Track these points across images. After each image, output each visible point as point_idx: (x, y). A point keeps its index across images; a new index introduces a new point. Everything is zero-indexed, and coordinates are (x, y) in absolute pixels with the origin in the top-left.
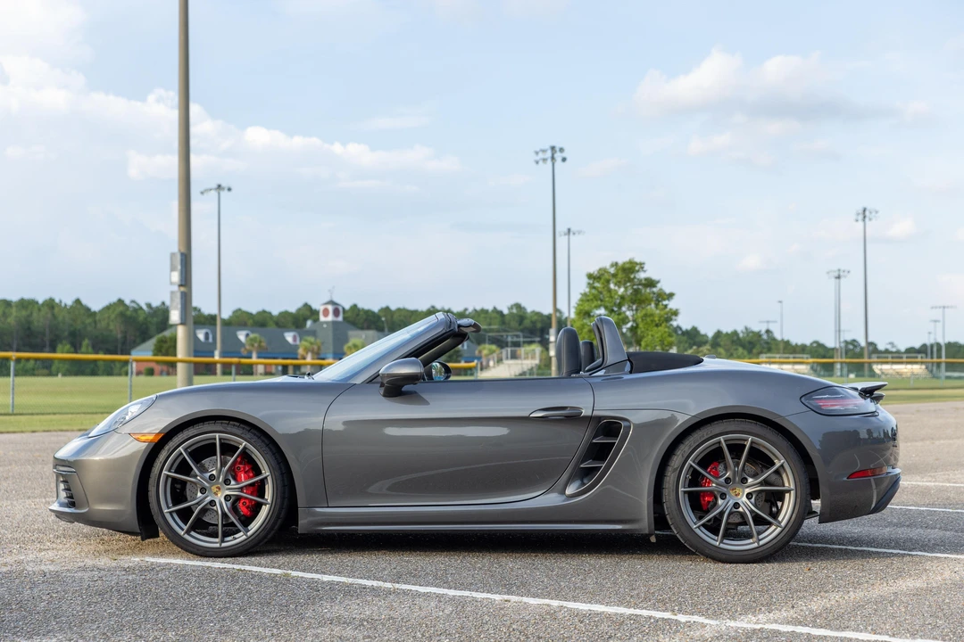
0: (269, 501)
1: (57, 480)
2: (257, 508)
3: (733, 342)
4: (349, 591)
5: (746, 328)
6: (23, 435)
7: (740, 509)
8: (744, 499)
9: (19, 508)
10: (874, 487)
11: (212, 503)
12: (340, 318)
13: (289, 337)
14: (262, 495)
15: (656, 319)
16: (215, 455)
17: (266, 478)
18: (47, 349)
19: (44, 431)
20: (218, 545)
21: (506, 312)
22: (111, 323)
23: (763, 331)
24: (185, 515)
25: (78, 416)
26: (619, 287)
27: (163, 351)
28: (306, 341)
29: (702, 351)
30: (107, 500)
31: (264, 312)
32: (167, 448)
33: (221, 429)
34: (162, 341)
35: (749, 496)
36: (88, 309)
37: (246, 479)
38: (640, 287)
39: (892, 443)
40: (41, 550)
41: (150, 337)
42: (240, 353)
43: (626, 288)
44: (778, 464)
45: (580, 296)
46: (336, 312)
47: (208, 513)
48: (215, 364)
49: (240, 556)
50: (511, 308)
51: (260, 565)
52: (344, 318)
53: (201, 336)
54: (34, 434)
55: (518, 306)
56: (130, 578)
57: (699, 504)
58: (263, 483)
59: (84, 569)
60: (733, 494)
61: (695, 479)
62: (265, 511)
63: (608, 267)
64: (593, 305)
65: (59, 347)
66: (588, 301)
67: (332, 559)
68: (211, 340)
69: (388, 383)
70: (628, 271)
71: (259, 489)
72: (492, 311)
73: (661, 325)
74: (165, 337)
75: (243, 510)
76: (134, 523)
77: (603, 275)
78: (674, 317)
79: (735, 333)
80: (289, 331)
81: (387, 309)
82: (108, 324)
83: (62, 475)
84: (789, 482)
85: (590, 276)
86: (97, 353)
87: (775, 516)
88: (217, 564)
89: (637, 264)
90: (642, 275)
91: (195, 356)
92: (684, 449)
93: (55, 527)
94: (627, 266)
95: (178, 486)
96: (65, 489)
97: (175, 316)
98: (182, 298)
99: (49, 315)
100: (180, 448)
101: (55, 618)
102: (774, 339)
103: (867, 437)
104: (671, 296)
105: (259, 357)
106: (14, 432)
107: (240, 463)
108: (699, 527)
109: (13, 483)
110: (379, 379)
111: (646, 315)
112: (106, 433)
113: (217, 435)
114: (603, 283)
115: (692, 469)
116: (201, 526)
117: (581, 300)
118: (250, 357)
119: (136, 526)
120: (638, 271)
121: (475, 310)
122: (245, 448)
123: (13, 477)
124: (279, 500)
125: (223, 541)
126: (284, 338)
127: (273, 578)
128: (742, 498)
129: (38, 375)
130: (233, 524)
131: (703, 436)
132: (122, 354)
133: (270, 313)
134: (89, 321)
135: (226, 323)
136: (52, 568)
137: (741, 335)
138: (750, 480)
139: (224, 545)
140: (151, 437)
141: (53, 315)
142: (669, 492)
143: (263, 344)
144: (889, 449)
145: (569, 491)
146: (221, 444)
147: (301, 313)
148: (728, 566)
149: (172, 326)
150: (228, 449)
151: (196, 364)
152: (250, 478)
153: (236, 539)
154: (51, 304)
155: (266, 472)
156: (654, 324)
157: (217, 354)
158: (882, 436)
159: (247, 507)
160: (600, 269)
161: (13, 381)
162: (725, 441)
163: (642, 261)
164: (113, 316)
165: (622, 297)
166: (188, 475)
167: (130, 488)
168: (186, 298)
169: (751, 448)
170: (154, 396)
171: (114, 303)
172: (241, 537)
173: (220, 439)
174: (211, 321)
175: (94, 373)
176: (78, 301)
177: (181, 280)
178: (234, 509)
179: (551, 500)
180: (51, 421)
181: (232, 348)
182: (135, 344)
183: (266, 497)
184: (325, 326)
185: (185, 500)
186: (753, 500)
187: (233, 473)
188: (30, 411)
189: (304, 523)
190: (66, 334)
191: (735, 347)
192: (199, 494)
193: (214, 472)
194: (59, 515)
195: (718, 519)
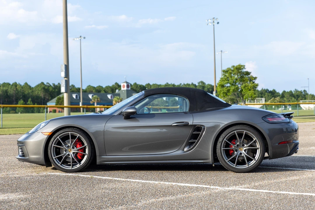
0: (87, 154)
1: (18, 148)
2: (83, 156)
3: (290, 95)
4: (110, 181)
5: (296, 90)
6: (6, 135)
7: (242, 155)
8: (244, 152)
9: (6, 159)
10: (288, 147)
11: (69, 155)
12: (130, 89)
13: (109, 96)
14: (85, 152)
15: (249, 88)
16: (69, 139)
17: (86, 146)
18: (14, 103)
19: (14, 134)
20: (71, 169)
21: (197, 85)
22: (39, 92)
23: (303, 91)
24: (60, 159)
25: (26, 128)
26: (235, 75)
27: (60, 102)
28: (116, 98)
29: (276, 100)
30: (35, 154)
31: (100, 86)
32: (53, 137)
33: (71, 130)
34: (59, 99)
35: (245, 150)
36: (30, 87)
37: (79, 147)
38: (244, 75)
39: (295, 133)
40: (14, 171)
41: (55, 97)
42: (90, 103)
43: (238, 75)
44: (254, 139)
45: (220, 79)
46: (128, 86)
47: (68, 158)
48: (80, 108)
49: (78, 172)
50: (199, 83)
51: (84, 174)
52: (131, 88)
53: (74, 96)
54: (10, 135)
55: (202, 82)
56: (42, 178)
57: (228, 153)
58: (85, 148)
59: (28, 176)
60: (240, 150)
61: (227, 145)
62: (86, 157)
63: (231, 68)
64: (225, 82)
65: (19, 102)
66: (223, 81)
67: (107, 173)
68: (78, 98)
69: (125, 114)
70: (239, 69)
71: (84, 150)
72: (191, 84)
73: (251, 90)
74: (60, 97)
75: (79, 157)
76: (43, 161)
77: (229, 70)
78: (257, 87)
79: (291, 92)
80: (109, 94)
81: (149, 84)
82: (38, 92)
83: (20, 147)
84: (258, 145)
85: (224, 71)
86: (34, 104)
87: (254, 157)
88: (70, 174)
89: (242, 66)
90: (244, 70)
91: (71, 105)
92: (223, 135)
93: (18, 165)
94: (238, 67)
95: (58, 150)
96: (21, 151)
97: (63, 90)
98: (65, 82)
99: (15, 89)
100: (58, 137)
101: (19, 188)
102: (307, 94)
103: (286, 131)
104: (255, 78)
105: (97, 104)
106: (3, 135)
107: (78, 142)
108: (228, 161)
109: (4, 152)
110: (122, 114)
111: (245, 86)
112: (33, 133)
113: (70, 133)
114: (229, 74)
115: (226, 142)
116: (65, 162)
117: (220, 81)
118: (94, 105)
119: (44, 163)
120: (242, 69)
121: (184, 84)
122: (79, 137)
123: (4, 150)
124: (90, 153)
125: (72, 167)
126: (107, 97)
127: (87, 178)
128: (243, 151)
129: (11, 113)
130: (76, 162)
131: (229, 131)
132: (43, 105)
133: (102, 87)
134: (30, 91)
135: (85, 92)
136: (18, 176)
137: (293, 93)
138: (245, 145)
139: (73, 168)
140: (48, 134)
141: (16, 89)
142: (218, 150)
143: (99, 99)
144: (294, 135)
145: (185, 150)
146: (71, 135)
147: (114, 86)
148: (238, 174)
149: (63, 93)
150: (73, 137)
151: (71, 108)
152: (81, 146)
153: (77, 166)
154: (15, 85)
155: (86, 144)
156: (248, 89)
157: (81, 104)
158: (291, 130)
159: (80, 156)
160: (228, 68)
161: (2, 115)
162: (237, 132)
163: (244, 65)
164: (40, 89)
165: (236, 79)
166: (61, 146)
167: (42, 150)
168: (67, 82)
169: (245, 134)
170: (49, 120)
171: (40, 84)
172: (78, 166)
173: (71, 134)
174: (78, 90)
175: (33, 112)
176: (26, 84)
177: (65, 75)
178: (76, 156)
179: (179, 152)
180: (16, 130)
181: (87, 101)
182: (48, 100)
183: (86, 152)
184: (123, 92)
185: (60, 154)
186: (246, 152)
187: (75, 145)
188: (8, 127)
189: (98, 161)
190: (21, 96)
191: (291, 98)
192: (64, 152)
193: (69, 145)
194: (19, 159)
195: (235, 158)
